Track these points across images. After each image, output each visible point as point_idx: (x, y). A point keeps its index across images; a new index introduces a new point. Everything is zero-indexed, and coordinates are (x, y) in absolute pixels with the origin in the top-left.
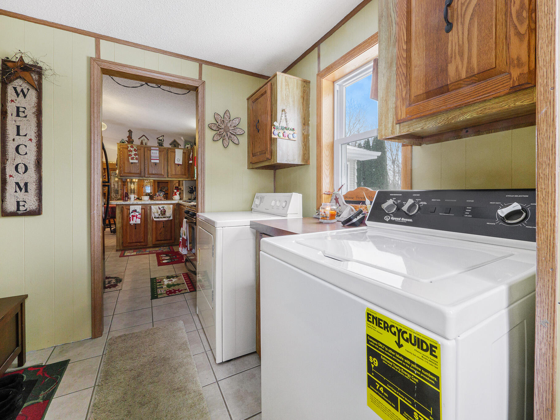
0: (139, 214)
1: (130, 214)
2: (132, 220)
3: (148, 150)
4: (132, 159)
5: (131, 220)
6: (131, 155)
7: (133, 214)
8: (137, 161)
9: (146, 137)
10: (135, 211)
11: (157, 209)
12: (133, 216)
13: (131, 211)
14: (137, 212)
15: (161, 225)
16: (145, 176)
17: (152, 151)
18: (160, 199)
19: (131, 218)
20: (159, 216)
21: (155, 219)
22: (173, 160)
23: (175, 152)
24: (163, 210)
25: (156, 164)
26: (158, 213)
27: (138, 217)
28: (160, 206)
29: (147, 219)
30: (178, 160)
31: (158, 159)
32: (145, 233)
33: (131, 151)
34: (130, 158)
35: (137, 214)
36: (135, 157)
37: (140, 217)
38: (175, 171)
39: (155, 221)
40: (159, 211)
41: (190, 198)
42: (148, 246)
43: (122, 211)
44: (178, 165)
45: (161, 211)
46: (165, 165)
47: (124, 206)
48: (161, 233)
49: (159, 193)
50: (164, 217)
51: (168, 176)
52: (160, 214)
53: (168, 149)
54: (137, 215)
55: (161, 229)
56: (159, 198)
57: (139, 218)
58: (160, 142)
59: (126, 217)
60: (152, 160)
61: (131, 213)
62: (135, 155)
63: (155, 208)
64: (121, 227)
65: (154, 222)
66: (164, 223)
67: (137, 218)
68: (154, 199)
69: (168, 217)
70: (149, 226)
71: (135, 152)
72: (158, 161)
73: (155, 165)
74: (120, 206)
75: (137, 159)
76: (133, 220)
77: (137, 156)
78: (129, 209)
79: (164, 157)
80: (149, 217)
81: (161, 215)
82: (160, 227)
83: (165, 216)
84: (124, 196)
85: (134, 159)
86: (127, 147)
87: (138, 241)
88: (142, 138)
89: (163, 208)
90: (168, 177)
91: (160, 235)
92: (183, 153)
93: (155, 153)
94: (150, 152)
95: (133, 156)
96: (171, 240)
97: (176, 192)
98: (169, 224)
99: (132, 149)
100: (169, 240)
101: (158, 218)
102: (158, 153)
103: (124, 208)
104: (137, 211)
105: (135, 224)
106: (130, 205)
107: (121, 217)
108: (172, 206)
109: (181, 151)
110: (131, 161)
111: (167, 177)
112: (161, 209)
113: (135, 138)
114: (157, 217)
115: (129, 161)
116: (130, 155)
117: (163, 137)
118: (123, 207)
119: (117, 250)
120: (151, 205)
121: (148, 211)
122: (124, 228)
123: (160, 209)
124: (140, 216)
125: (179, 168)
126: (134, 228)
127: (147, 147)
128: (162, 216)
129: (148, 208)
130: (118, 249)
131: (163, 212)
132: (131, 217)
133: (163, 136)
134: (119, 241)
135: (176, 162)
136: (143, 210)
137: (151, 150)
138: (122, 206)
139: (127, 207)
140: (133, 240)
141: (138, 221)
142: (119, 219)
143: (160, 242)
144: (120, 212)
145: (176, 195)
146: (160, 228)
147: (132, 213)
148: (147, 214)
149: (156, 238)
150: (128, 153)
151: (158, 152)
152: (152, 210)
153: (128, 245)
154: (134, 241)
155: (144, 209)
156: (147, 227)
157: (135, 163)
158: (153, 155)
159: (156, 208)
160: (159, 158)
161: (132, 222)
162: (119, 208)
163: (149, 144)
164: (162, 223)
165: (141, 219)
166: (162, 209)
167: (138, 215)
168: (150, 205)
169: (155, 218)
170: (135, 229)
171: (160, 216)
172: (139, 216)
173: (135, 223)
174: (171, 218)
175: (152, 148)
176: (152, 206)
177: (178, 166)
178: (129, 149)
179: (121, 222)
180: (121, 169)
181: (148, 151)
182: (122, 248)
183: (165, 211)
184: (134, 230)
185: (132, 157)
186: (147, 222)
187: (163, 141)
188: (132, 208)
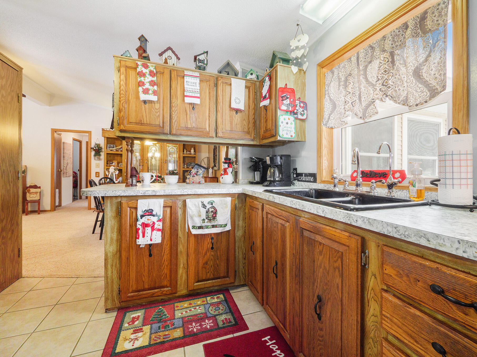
0: (160, 220)
1: (137, 220)
2: (141, 235)
3: (177, 75)
4: (146, 91)
5: (139, 236)
6: (143, 84)
7: (144, 220)
8: (155, 98)
9: (173, 52)
10: (149, 213)
11: (199, 208)
12: (145, 225)
13: (140, 213)
14: (154, 216)
15: (207, 244)
16: (170, 134)
17: (186, 79)
18: (198, 181)
19: (140, 232)
20: (204, 225)
21: (194, 232)
22: (228, 100)
23: (231, 84)
24: (211, 210)
25: (193, 106)
26: (200, 216)
27: (156, 226)
28: (206, 200)
29: (177, 230)
30: (238, 101)
31: (198, 95)
32: (171, 265)
33: (144, 75)
34: (140, 89)
35: (155, 219)
36: (150, 87)
37: (161, 227)
38: (231, 123)
39: (195, 235)
40: (203, 211)
41: (251, 179)
42: (177, 295)
43: (119, 213)
44: (237, 111)
45: (207, 212)
46: (212, 110)
47: (124, 201)
48: (206, 263)
49: (196, 170)
50: (213, 226)
51: (216, 133)
52: (204, 220)
53: (217, 78)
54: (154, 223)
55: (206, 254)
56: (197, 179)
57: (159, 230)
58: (200, 64)
59: (128, 227)
60: (185, 98)
61: (139, 217)
62: (152, 83)
63: (195, 205)
64: (117, 252)
65: (192, 240)
66: (212, 238)
67: (153, 229)
68: (187, 181)
69: (221, 226)
70: (181, 248)
71: (151, 78)
72: (197, 101)
73: (191, 108)
74: (115, 201)
75: (155, 93)
76: (144, 236)
77: (155, 88)
78: (136, 208)
79: (209, 93)
80: (181, 228)
81: (206, 220)
82: (205, 249)
83: (215, 224)
84: (129, 175)
85: (150, 92)
86: (134, 66)
87: (157, 285)
88: (166, 53)
89: (212, 204)
90: (216, 136)
91: (205, 268)
92: (246, 87)
93: (191, 83)
94: (182, 80)
95: (147, 86)
96: (228, 277)
97: (227, 168)
98: (224, 240)
99: (145, 71)
100: (224, 277)
101: (200, 228)
102: (198, 85)
103: (124, 205)
104: (154, 213)
105: (150, 245)
106: (136, 198)
107: (116, 228)
108: (229, 199)
109: (243, 83)
110: (143, 97)
111: (214, 135)
112: (207, 208)
113: (152, 51)
114: (199, 225)
115: (138, 97)
116: (141, 84)
117: (206, 54)
118: (120, 204)
119: (106, 309)
120: (186, 197)
121: (180, 212)
122: (124, 254)
123: (204, 206)
124: (161, 223)
125: (237, 118)
126: (148, 254)
127: (177, 70)
128: (209, 224)
129: (180, 204)
130: (109, 307)
131: (210, 214)
132: (140, 227)
133: (207, 52)
134: (112, 287)
135: (234, 105)
136: (168, 210)
137: (183, 77)
138: (119, 200)
139: (132, 204)
140: (143, 282)
141: (157, 238)
142: (112, 232)
143: (205, 284)
144: (114, 214)
145: (227, 174)
146: (204, 252)
147: (142, 216)
148: (176, 219)
149: (197, 273)
150: (137, 79)
151: (197, 81)
152: (188, 210)
153: (132, 296)
154: (146, 286)
155: (171, 207)
156: (177, 249)
157: (151, 102)
158: (189, 87)
159: (197, 204)
160: (200, 94)
161: (142, 241)
162: (111, 205)
163: (181, 65)
164: (209, 240)
165: (162, 231)
166: (209, 206)
167: (157, 223)
168: (183, 198)
169: (194, 227)
170: (150, 255)
171: (206, 224)
172: (159, 225)
173: (150, 242)
174: (228, 228)
175: (186, 73)
176: (188, 201)
177: (237, 113)
178: (139, 70)
179: (117, 240)
180: (122, 113)
181: (179, 78)
182: (118, 305)
183: (215, 213)
184: (146, 259)
185: (144, 88)
186: (177, 239)
187: (206, 63)
188: (143, 205)
